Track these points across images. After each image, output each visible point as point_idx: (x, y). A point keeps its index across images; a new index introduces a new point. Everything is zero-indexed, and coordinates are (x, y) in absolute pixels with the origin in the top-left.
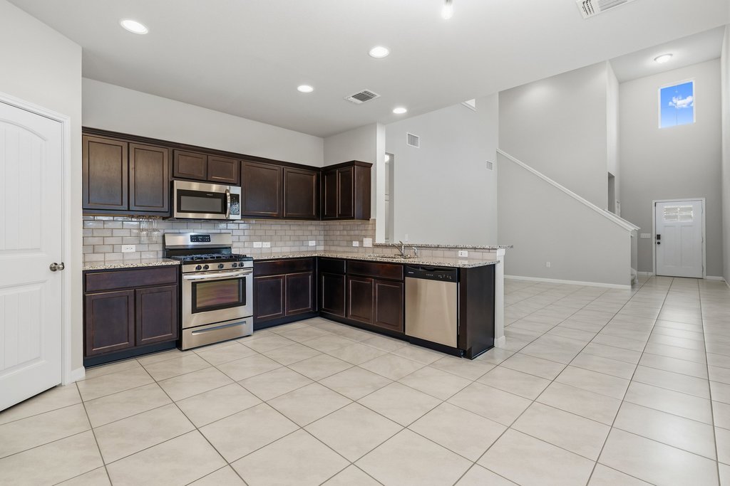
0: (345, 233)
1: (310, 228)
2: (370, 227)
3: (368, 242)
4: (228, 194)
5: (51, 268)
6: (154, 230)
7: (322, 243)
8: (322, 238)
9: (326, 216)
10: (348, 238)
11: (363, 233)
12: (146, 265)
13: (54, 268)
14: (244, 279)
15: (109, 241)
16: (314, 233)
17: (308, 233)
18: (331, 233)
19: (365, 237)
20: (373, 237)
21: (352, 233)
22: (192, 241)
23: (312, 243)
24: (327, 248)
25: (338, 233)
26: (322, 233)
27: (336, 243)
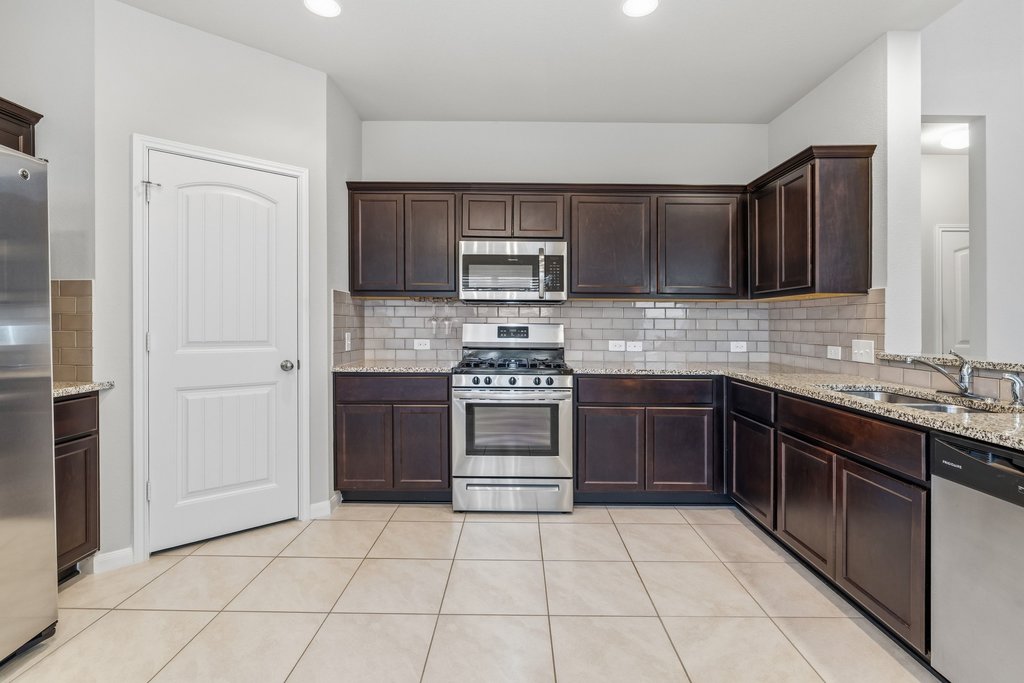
0: (810, 326)
1: (733, 314)
2: (870, 311)
3: (863, 350)
4: (542, 257)
5: (282, 366)
6: (447, 318)
7: (765, 346)
8: (765, 335)
9: (758, 288)
10: (818, 338)
11: (853, 326)
12: (405, 371)
13: (286, 367)
14: (554, 408)
15: (401, 333)
16: (743, 325)
17: (730, 325)
18: (782, 325)
19: (859, 335)
20: (879, 337)
21: (825, 325)
22: (499, 336)
23: (739, 347)
24: (776, 359)
25: (796, 326)
26: (765, 325)
27: (795, 348)
